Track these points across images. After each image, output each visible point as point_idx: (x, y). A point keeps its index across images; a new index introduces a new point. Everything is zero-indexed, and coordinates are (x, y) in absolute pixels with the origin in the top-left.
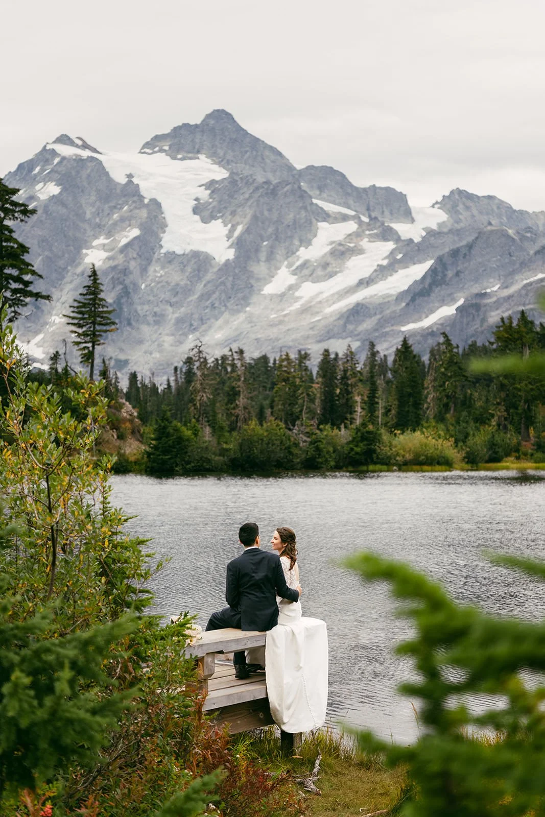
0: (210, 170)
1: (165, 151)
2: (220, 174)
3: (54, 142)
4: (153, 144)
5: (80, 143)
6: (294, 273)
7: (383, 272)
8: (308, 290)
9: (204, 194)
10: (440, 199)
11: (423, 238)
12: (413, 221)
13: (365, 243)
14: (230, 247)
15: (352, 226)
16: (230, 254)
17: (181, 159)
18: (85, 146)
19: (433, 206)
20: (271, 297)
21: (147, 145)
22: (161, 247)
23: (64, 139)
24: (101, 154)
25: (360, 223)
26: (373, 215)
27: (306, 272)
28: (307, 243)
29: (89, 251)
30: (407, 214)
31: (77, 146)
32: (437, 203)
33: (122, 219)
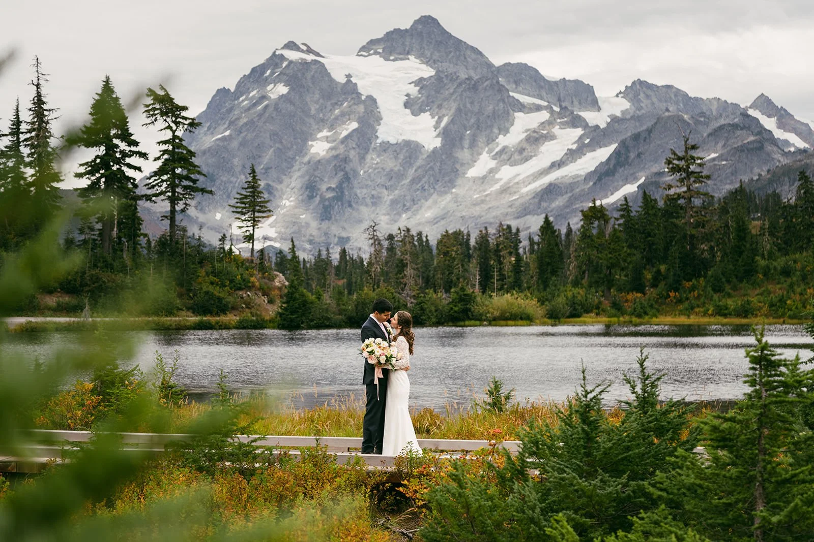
0: (418, 69)
1: (379, 53)
2: (428, 72)
3: (283, 48)
4: (368, 48)
5: (304, 48)
6: (494, 158)
7: (572, 155)
8: (507, 173)
9: (414, 90)
10: (623, 89)
11: (608, 124)
12: (599, 109)
13: (556, 130)
14: (437, 136)
15: (544, 116)
16: (438, 143)
17: (393, 60)
18: (310, 51)
19: (617, 96)
20: (475, 180)
21: (363, 48)
22: (377, 137)
23: (291, 46)
24: (323, 57)
25: (552, 112)
26: (564, 105)
27: (504, 157)
28: (506, 131)
29: (314, 143)
30: (594, 104)
31: (302, 51)
32: (620, 93)
33: (343, 114)
